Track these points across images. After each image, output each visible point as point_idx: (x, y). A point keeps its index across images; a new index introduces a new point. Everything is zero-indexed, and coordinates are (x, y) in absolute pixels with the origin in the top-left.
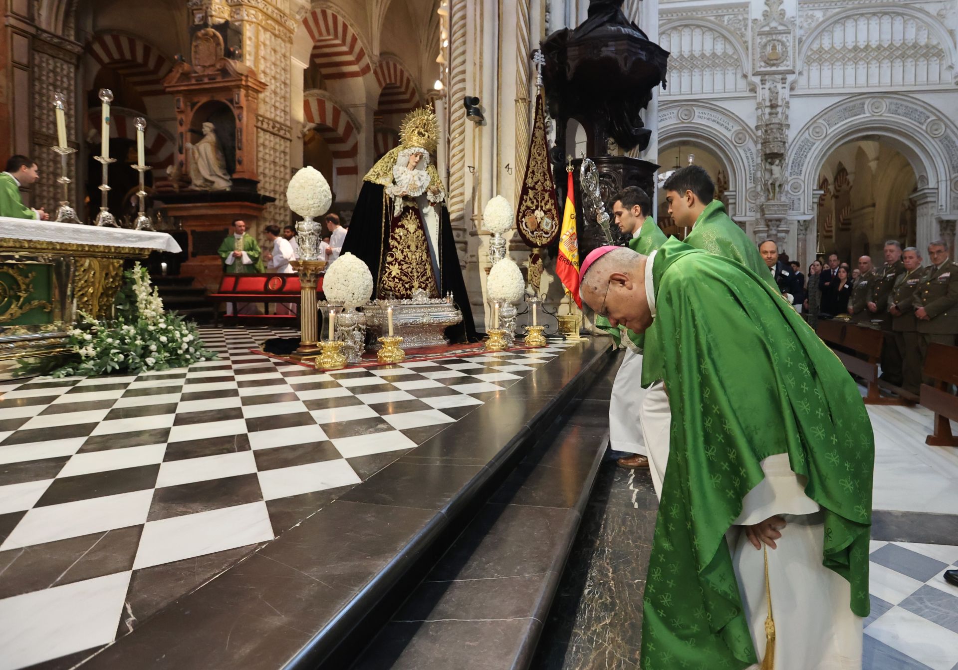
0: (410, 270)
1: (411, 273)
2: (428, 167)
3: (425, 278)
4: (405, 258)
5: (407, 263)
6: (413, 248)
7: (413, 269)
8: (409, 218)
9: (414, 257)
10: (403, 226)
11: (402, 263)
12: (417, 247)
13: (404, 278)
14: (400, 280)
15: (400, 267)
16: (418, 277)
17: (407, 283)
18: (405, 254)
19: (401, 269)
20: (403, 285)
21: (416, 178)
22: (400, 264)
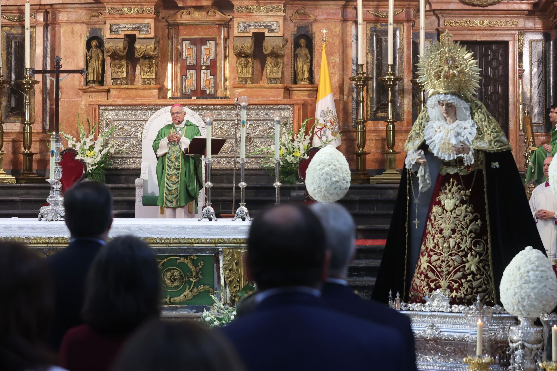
0: (439, 262)
1: (440, 267)
2: (472, 115)
3: (459, 274)
4: (434, 247)
5: (436, 254)
6: (447, 233)
7: (443, 261)
8: (447, 191)
9: (446, 245)
10: (439, 203)
11: (432, 253)
12: (454, 231)
13: (430, 274)
14: (426, 276)
15: (428, 259)
16: (449, 273)
17: (432, 281)
18: (435, 241)
19: (429, 262)
20: (428, 284)
21: (452, 134)
22: (430, 256)
